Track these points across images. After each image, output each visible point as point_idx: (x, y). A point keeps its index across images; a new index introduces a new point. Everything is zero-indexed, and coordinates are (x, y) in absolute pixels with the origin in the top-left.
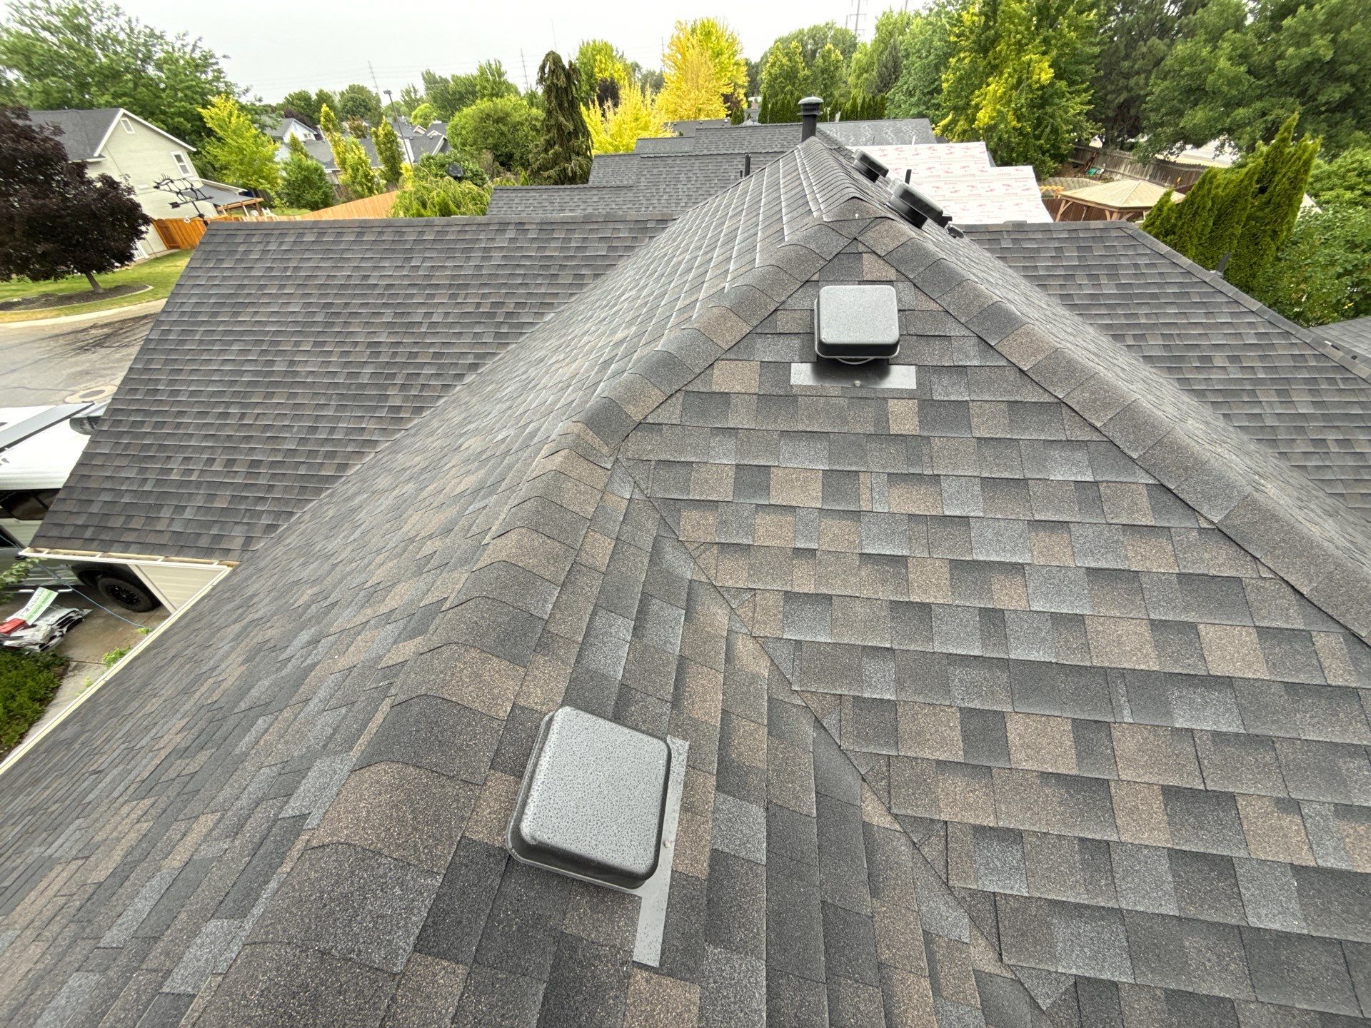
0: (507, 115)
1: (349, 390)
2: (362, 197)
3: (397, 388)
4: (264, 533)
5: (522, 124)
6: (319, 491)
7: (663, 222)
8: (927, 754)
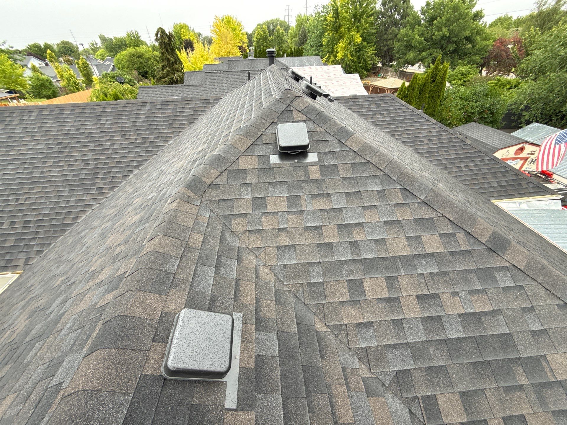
0: (143, 54)
1: (74, 182)
2: (74, 92)
3: (100, 179)
4: (36, 255)
5: (150, 59)
6: (64, 231)
7: (217, 99)
8: (337, 300)
